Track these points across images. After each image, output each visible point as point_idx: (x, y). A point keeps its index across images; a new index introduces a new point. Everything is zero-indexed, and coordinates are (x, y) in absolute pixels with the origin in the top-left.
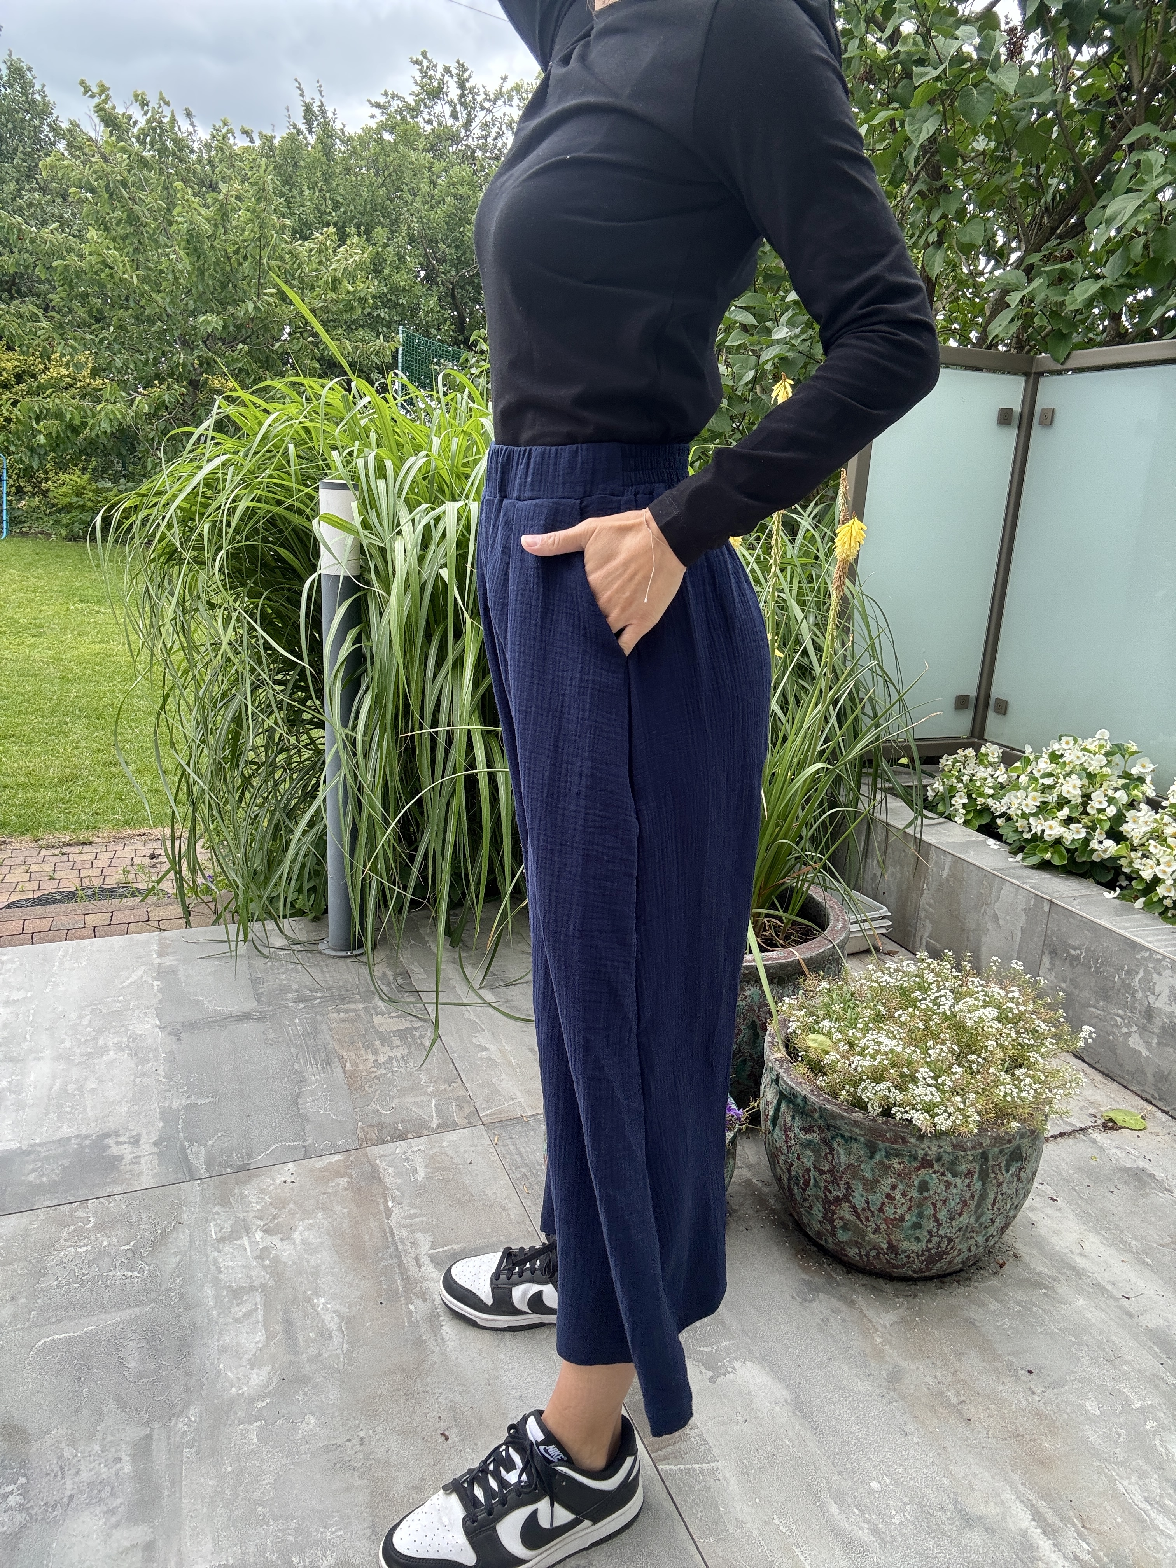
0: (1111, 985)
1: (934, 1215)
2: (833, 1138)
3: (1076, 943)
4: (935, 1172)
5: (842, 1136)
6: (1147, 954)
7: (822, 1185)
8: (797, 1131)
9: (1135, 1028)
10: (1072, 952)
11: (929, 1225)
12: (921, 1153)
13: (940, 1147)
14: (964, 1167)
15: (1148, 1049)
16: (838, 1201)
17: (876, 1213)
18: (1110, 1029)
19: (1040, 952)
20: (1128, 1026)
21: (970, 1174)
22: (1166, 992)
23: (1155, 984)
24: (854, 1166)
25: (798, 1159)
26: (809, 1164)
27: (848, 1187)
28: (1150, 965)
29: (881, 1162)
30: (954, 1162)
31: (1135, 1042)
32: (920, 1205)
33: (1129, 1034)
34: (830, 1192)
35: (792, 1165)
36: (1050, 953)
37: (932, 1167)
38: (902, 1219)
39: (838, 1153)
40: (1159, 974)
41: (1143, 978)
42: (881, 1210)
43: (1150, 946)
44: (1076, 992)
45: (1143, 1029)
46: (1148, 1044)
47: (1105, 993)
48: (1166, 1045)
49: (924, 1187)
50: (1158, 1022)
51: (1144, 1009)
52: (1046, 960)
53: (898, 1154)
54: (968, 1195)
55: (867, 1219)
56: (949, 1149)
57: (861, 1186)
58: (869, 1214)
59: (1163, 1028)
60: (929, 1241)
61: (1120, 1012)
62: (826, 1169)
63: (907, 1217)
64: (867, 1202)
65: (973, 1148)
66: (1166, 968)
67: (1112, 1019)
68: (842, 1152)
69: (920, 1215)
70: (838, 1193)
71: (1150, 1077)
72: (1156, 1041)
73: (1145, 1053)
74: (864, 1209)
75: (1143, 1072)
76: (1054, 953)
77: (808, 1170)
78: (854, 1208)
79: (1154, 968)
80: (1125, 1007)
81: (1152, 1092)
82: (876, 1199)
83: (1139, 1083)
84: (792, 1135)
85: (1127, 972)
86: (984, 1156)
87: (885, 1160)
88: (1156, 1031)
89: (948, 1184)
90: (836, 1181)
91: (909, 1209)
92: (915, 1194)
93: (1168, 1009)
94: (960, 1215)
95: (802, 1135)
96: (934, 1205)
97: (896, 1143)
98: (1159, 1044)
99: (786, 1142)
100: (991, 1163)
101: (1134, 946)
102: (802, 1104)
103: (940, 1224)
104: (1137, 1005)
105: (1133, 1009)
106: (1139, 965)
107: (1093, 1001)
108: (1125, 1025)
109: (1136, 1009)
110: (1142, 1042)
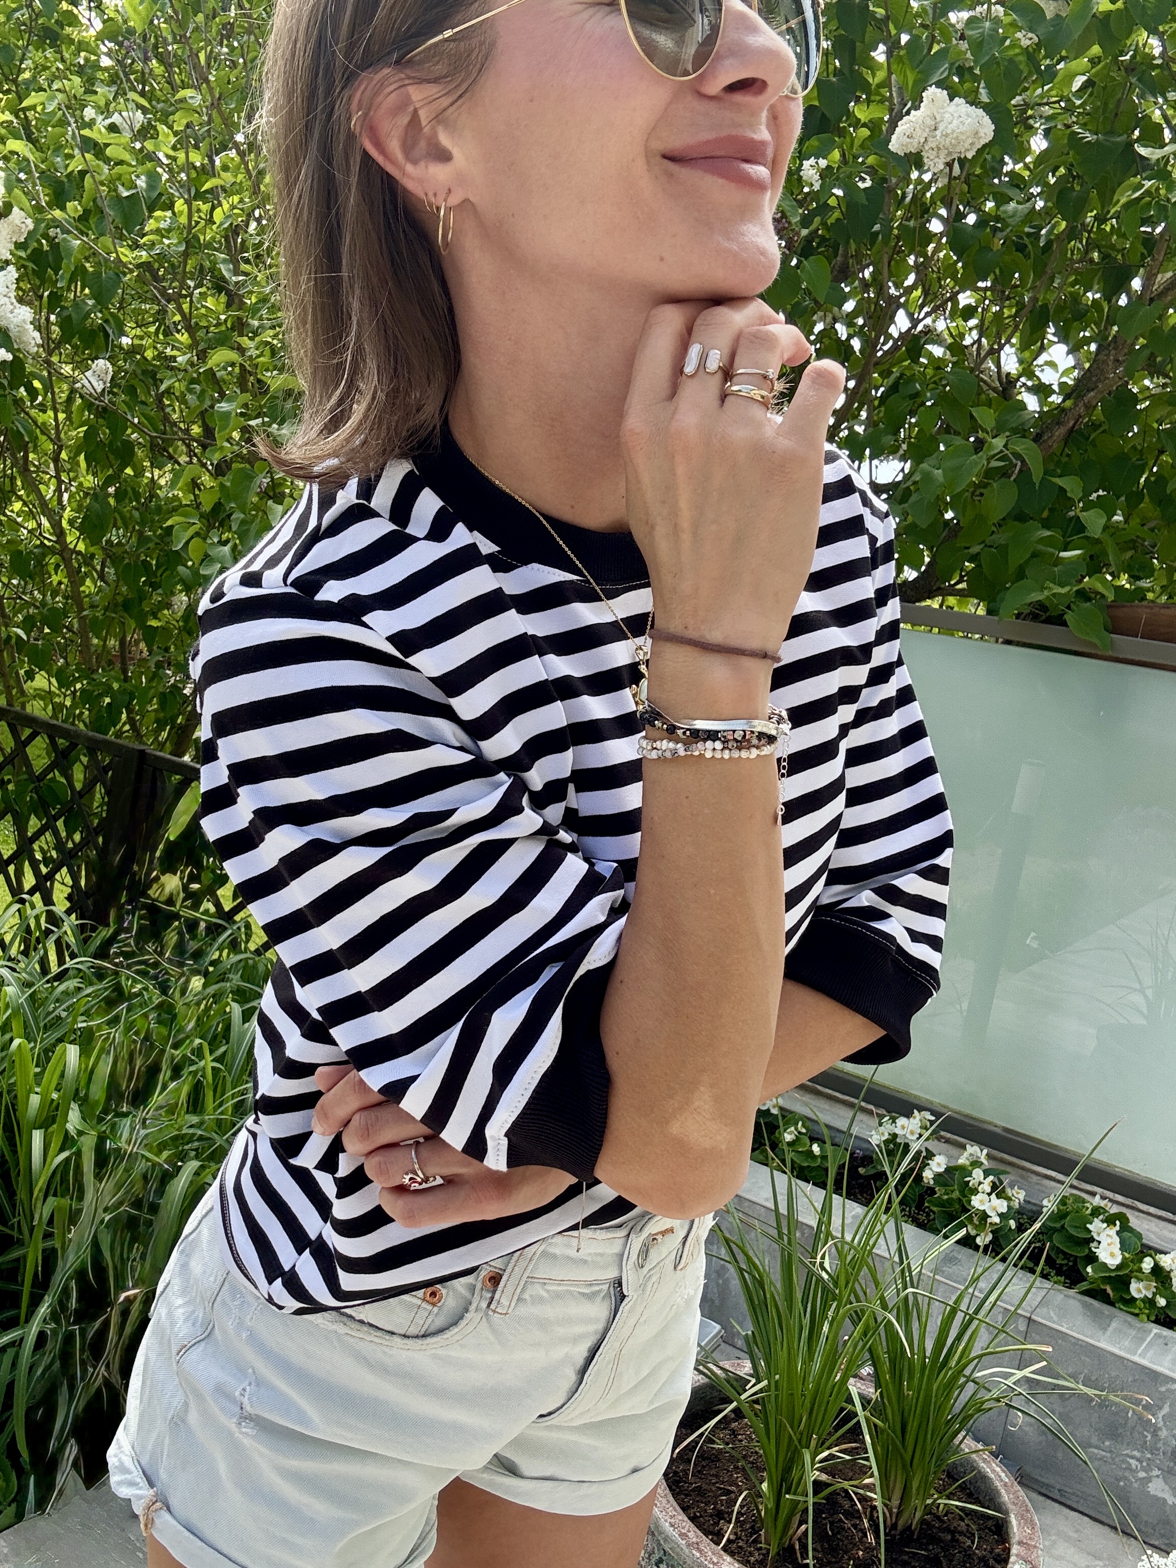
0: (1122, 1421)
9: (1156, 1472)
18: (1120, 1473)
20: (1147, 1470)
31: (1158, 1488)
33: (1149, 1479)
45: (1168, 1474)
51: (1169, 1451)
61: (1136, 1454)
67: (1123, 1461)
80: (1143, 1447)
83: (1163, 1536)
85: (1145, 1408)
101: (1155, 1377)
104: (1160, 1445)
105: (1153, 1450)
106: (1163, 1398)
107: (1094, 1440)
108: (1143, 1469)
109: (1158, 1449)
110: (1167, 1488)
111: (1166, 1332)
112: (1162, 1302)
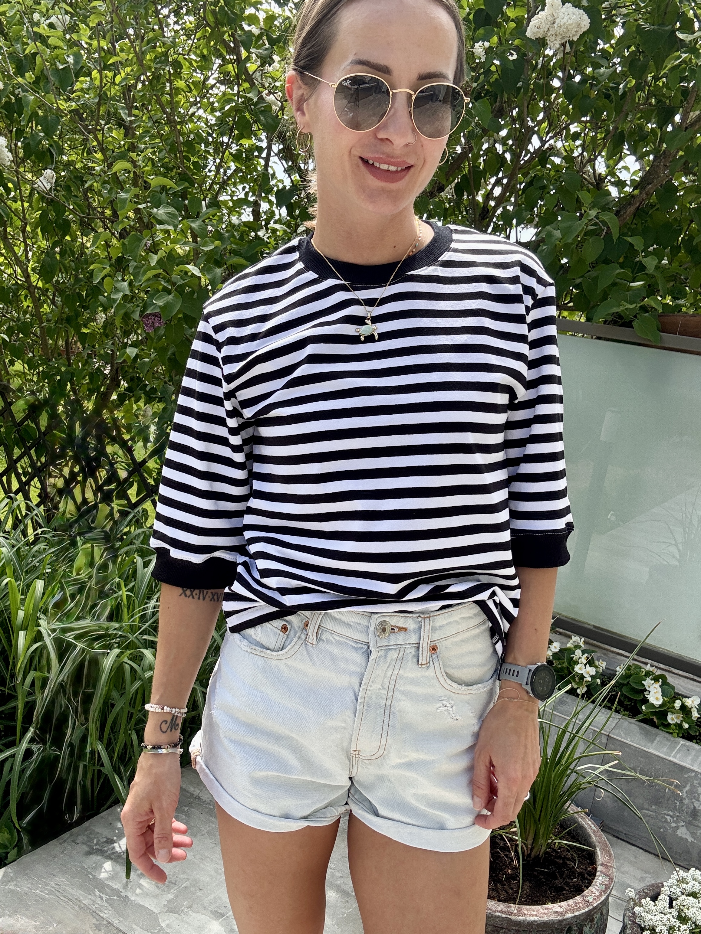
0: (662, 794)
6: (693, 774)
9: (682, 824)
15: (693, 837)
18: (661, 824)
20: (676, 822)
28: (695, 782)
31: (683, 832)
33: (677, 828)
41: (690, 790)
45: (689, 825)
46: (694, 834)
47: (657, 801)
51: (690, 811)
61: (670, 813)
67: (663, 817)
73: (691, 839)
75: (690, 854)
80: (674, 810)
83: (685, 860)
85: (675, 786)
101: (682, 769)
104: (684, 808)
105: (680, 811)
106: (685, 782)
107: (646, 806)
108: (674, 822)
109: (683, 811)
110: (688, 832)
111: (688, 743)
112: (686, 726)
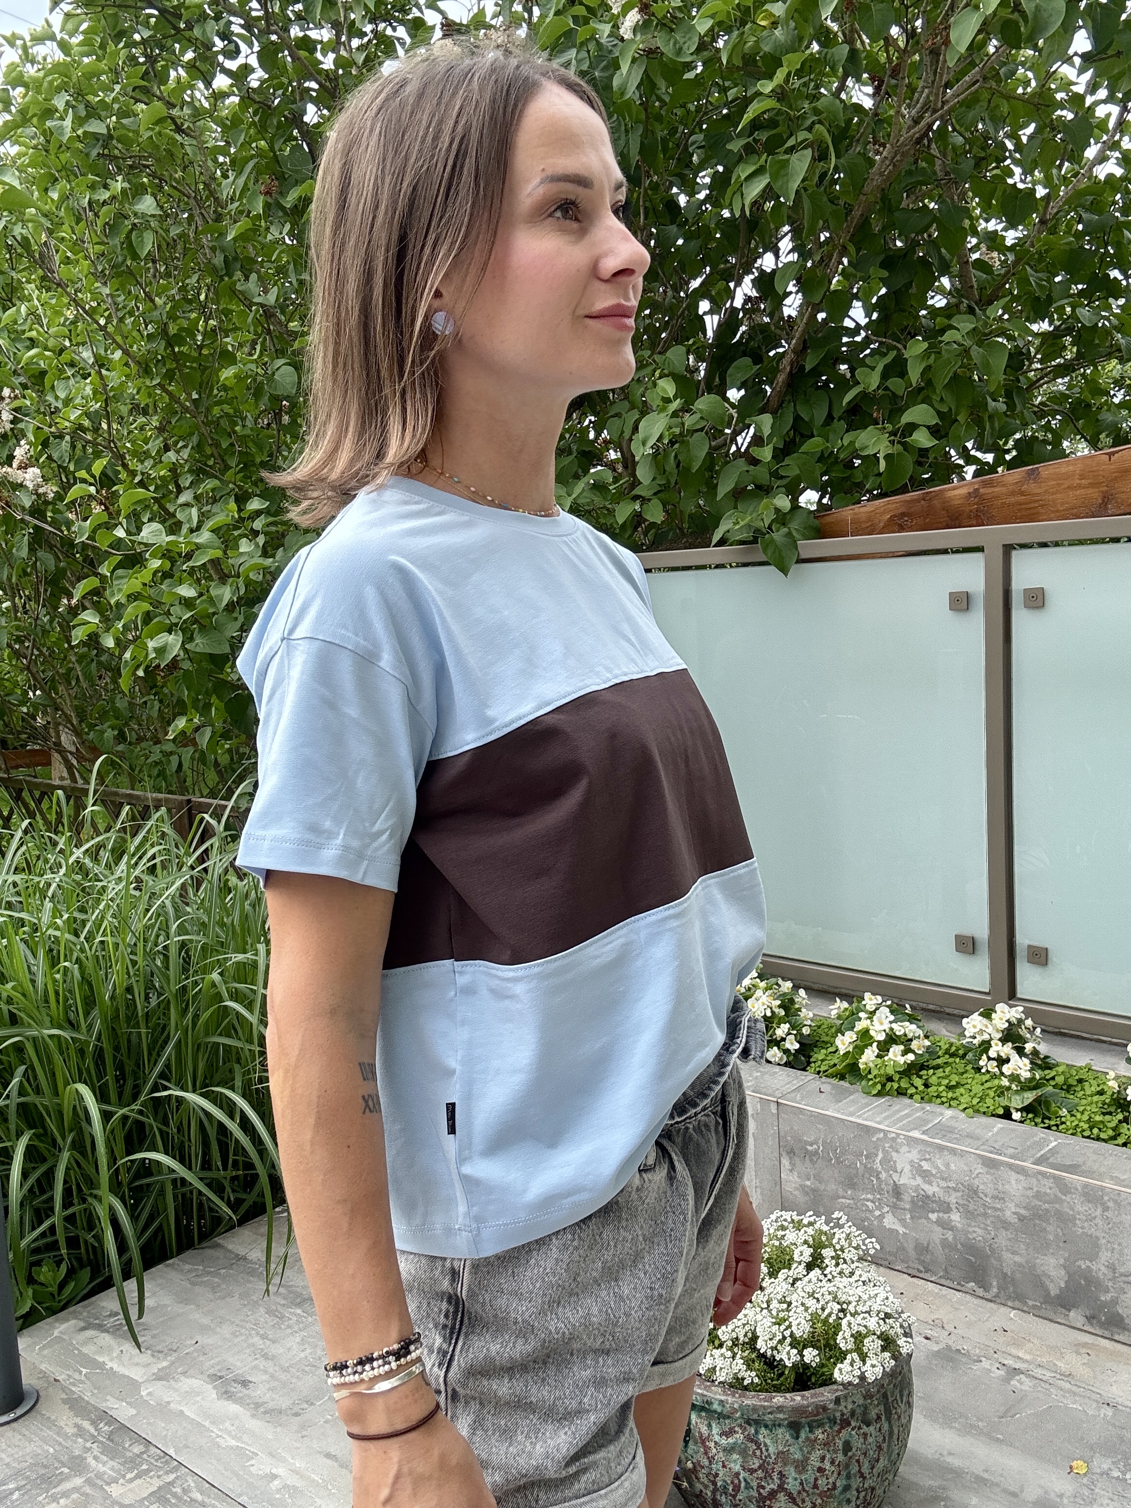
0: (854, 1172)
1: (860, 1471)
2: (757, 1432)
3: (811, 1139)
4: (853, 1429)
5: (766, 1426)
6: (882, 1135)
7: (754, 1484)
8: (717, 1438)
9: (886, 1209)
10: (809, 1148)
11: (856, 1482)
12: (838, 1415)
13: (854, 1402)
14: (873, 1414)
15: (904, 1226)
16: (773, 1494)
17: (811, 1491)
18: (863, 1215)
19: (777, 1155)
20: (879, 1208)
21: (879, 1418)
22: (907, 1168)
23: (895, 1162)
24: (783, 1453)
25: (724, 1466)
26: (737, 1468)
27: (782, 1475)
28: (887, 1145)
29: (807, 1439)
30: (865, 1413)
31: (890, 1221)
32: (847, 1466)
33: (882, 1216)
34: (763, 1488)
35: (717, 1475)
36: (788, 1153)
37: (849, 1424)
38: (834, 1487)
39: (766, 1445)
40: (897, 1151)
41: (883, 1158)
42: (815, 1486)
43: (881, 1127)
44: (822, 1187)
45: (894, 1208)
46: (902, 1221)
47: (851, 1182)
48: (920, 1218)
49: (847, 1447)
50: (906, 1197)
51: (890, 1188)
52: (785, 1162)
53: (820, 1425)
54: (880, 1439)
55: (803, 1501)
56: (861, 1402)
57: (792, 1469)
58: (805, 1494)
59: (912, 1202)
60: (858, 1498)
61: (869, 1196)
62: (756, 1466)
63: (838, 1484)
64: (801, 1484)
65: (878, 1391)
66: (902, 1144)
67: (863, 1205)
68: (768, 1441)
69: (848, 1477)
70: (772, 1486)
71: (912, 1253)
72: (908, 1216)
73: (901, 1230)
74: (799, 1492)
75: (904, 1249)
76: (791, 1153)
77: (737, 1474)
78: (790, 1495)
79: (891, 1147)
80: (873, 1191)
81: (916, 1266)
82: (809, 1476)
83: (903, 1261)
84: (712, 1445)
85: (867, 1157)
86: (885, 1396)
87: (810, 1435)
88: (908, 1206)
89: (865, 1435)
90: (768, 1476)
91: (839, 1474)
92: (840, 1457)
93: (914, 1183)
94: (878, 1461)
95: (724, 1441)
96: (858, 1461)
97: (818, 1414)
98: (912, 1218)
99: (706, 1453)
100: (890, 1400)
101: (867, 1130)
102: (719, 1409)
103: (864, 1478)
104: (883, 1186)
105: (880, 1191)
106: (876, 1148)
107: (841, 1193)
109: (883, 1190)
110: (896, 1221)
